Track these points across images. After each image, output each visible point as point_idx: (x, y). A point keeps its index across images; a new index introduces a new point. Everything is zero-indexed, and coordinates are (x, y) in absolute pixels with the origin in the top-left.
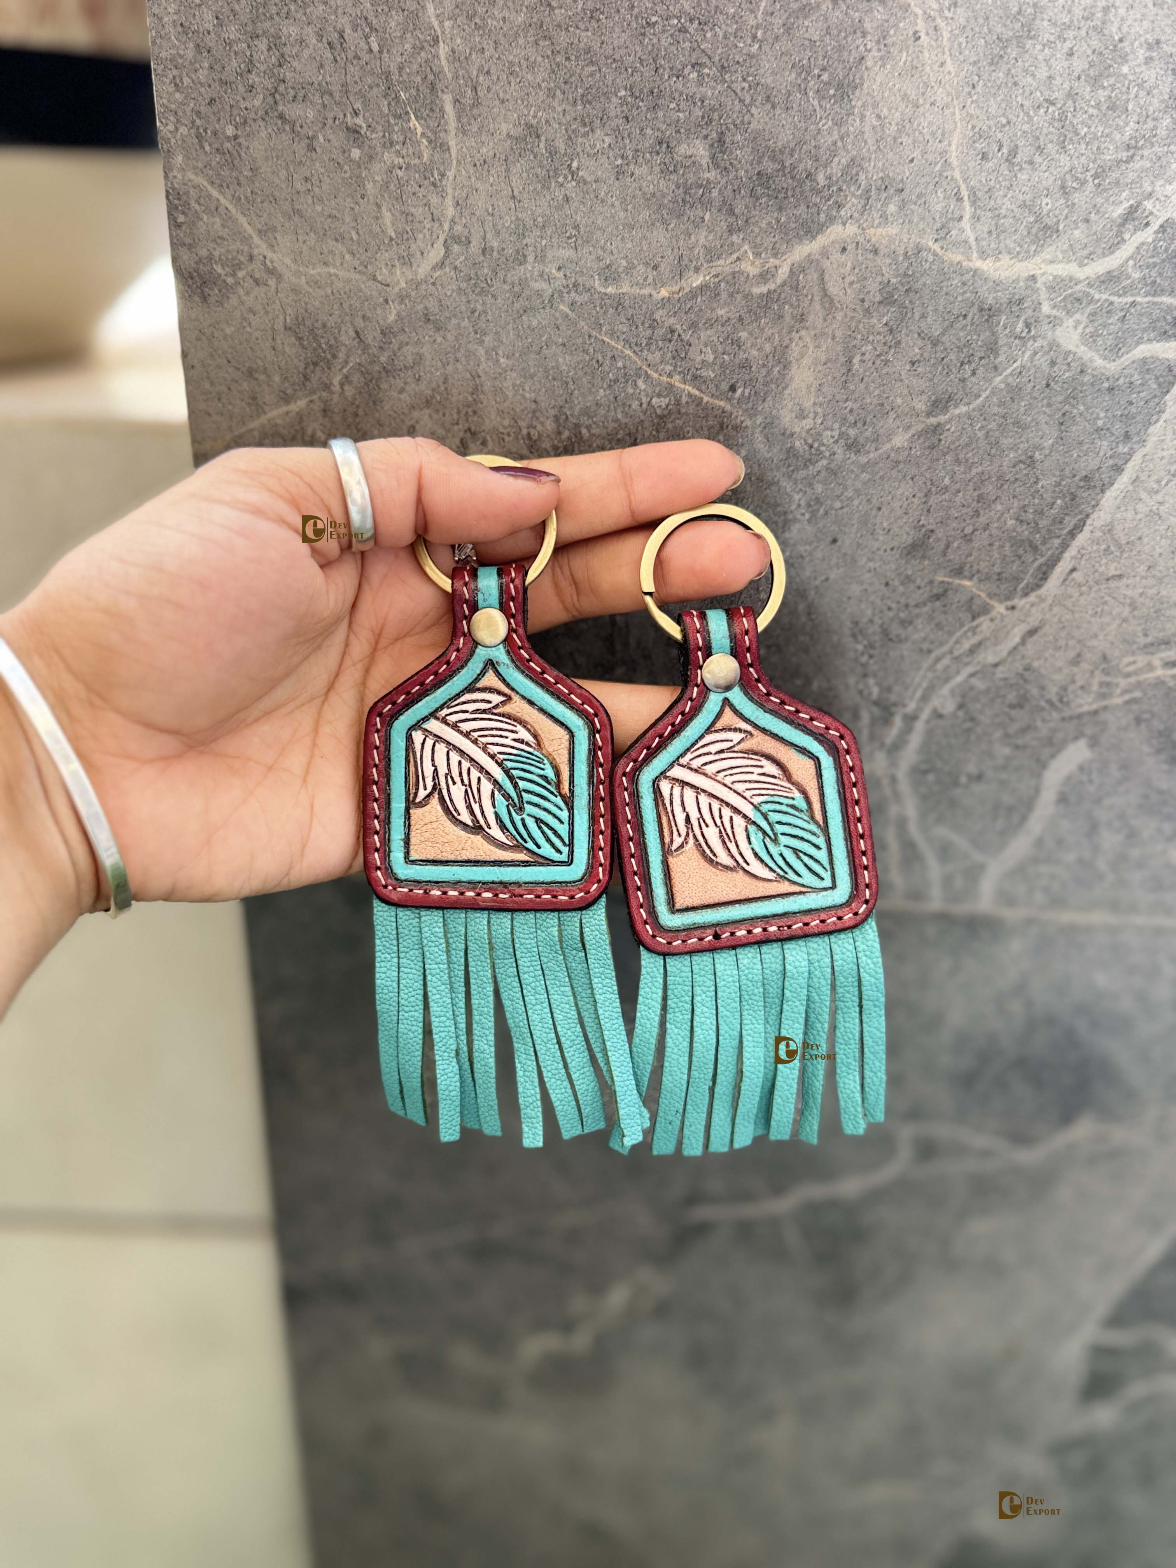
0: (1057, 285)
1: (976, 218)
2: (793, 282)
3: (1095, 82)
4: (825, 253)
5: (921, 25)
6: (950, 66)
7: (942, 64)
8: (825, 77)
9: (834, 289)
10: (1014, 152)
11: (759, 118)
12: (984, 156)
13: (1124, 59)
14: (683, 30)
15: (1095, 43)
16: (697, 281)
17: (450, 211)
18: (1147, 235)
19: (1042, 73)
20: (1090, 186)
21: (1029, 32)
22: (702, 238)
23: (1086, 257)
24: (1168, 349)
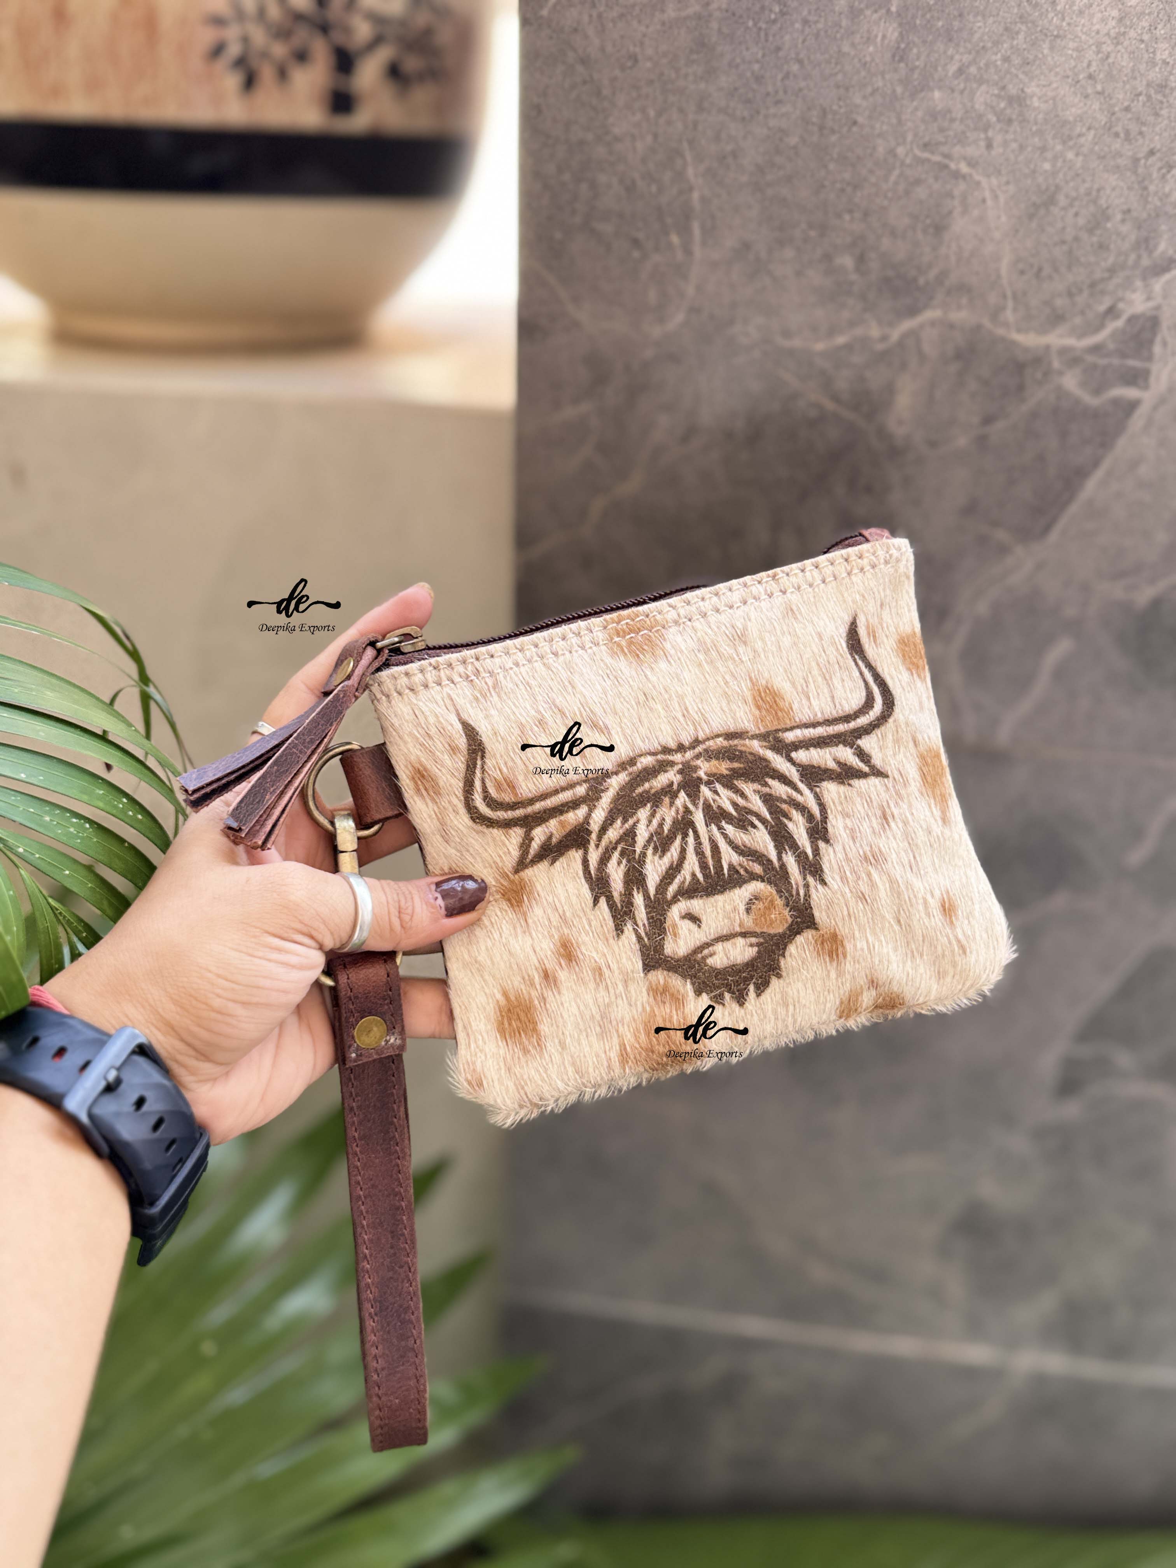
0: (1063, 351)
1: (1015, 310)
2: (901, 344)
3: (1091, 231)
4: (922, 326)
5: (987, 194)
6: (1004, 219)
7: (999, 217)
8: (928, 221)
9: (927, 348)
10: (1040, 270)
11: (886, 243)
12: (1022, 272)
13: (1108, 219)
14: (843, 190)
15: (1092, 208)
16: (841, 340)
17: (690, 291)
18: (1119, 323)
19: (1059, 225)
20: (1086, 293)
21: (1051, 201)
22: (846, 314)
23: (1081, 336)
24: (1130, 393)
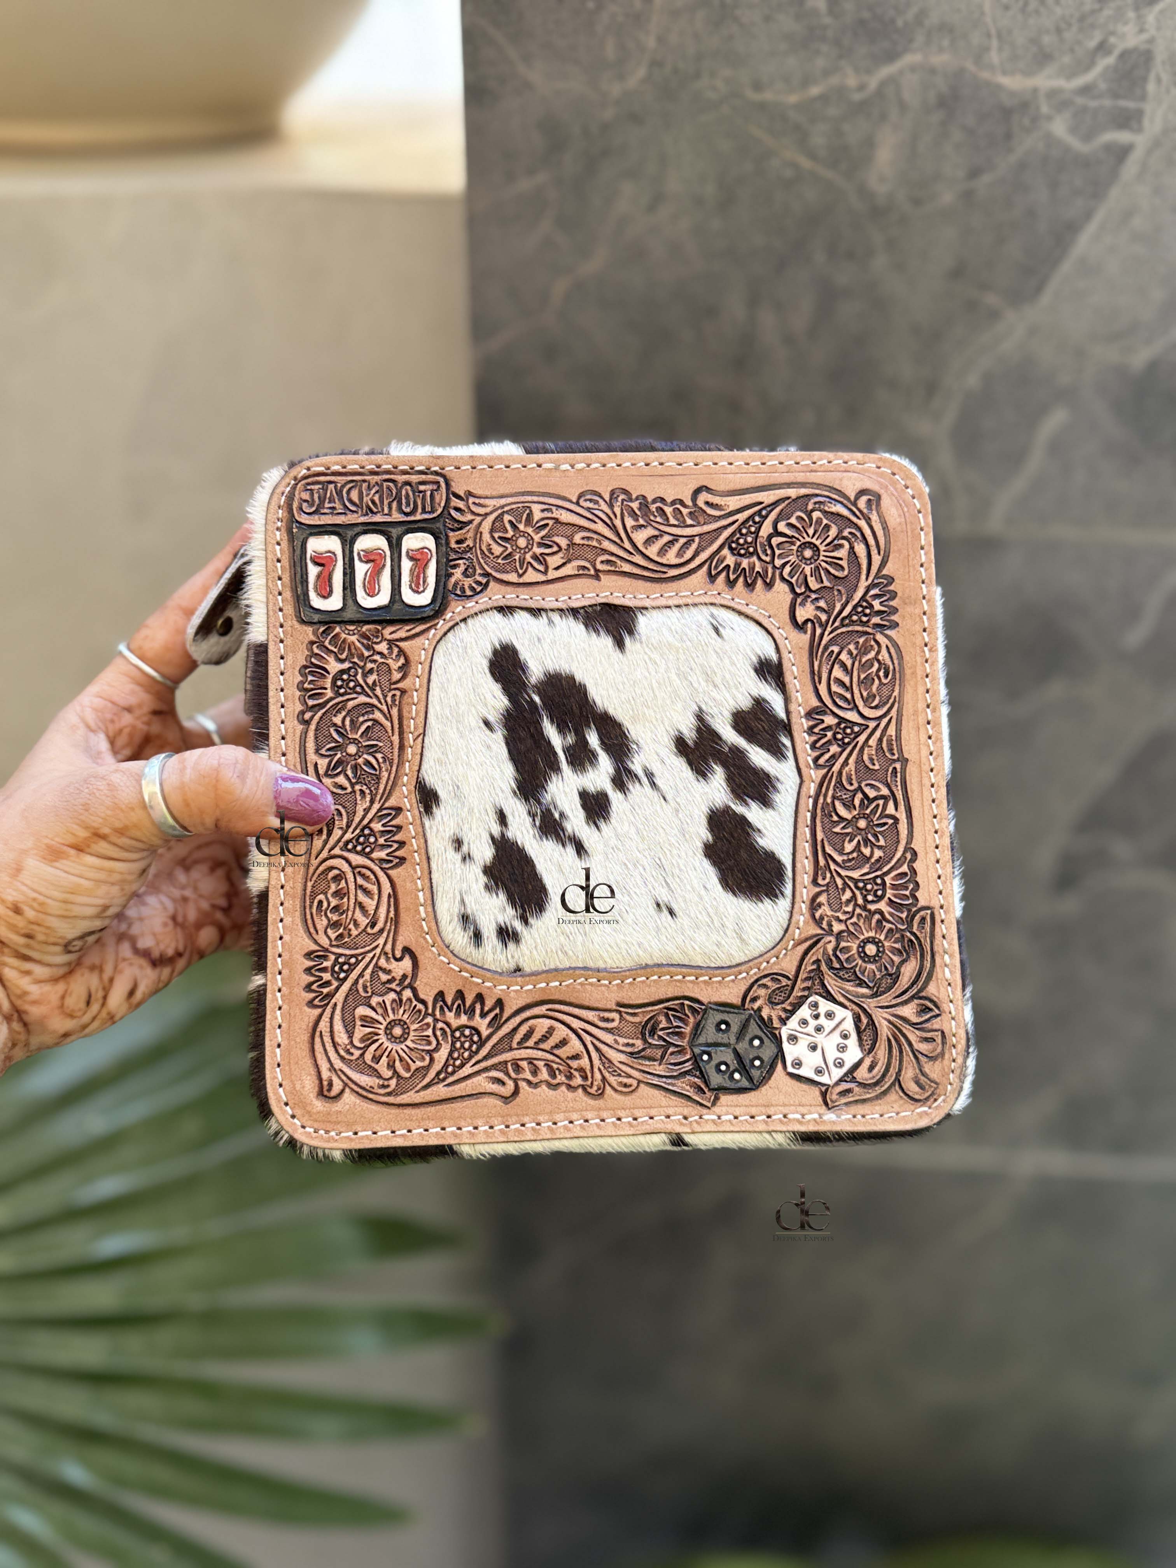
0: (1052, 94)
1: (1000, 49)
2: (880, 93)
4: (901, 72)
9: (907, 96)
12: (1007, 8)
16: (815, 91)
17: (651, 42)
18: (1110, 60)
20: (1075, 29)
22: (821, 62)
23: (1071, 75)
24: (1123, 137)
